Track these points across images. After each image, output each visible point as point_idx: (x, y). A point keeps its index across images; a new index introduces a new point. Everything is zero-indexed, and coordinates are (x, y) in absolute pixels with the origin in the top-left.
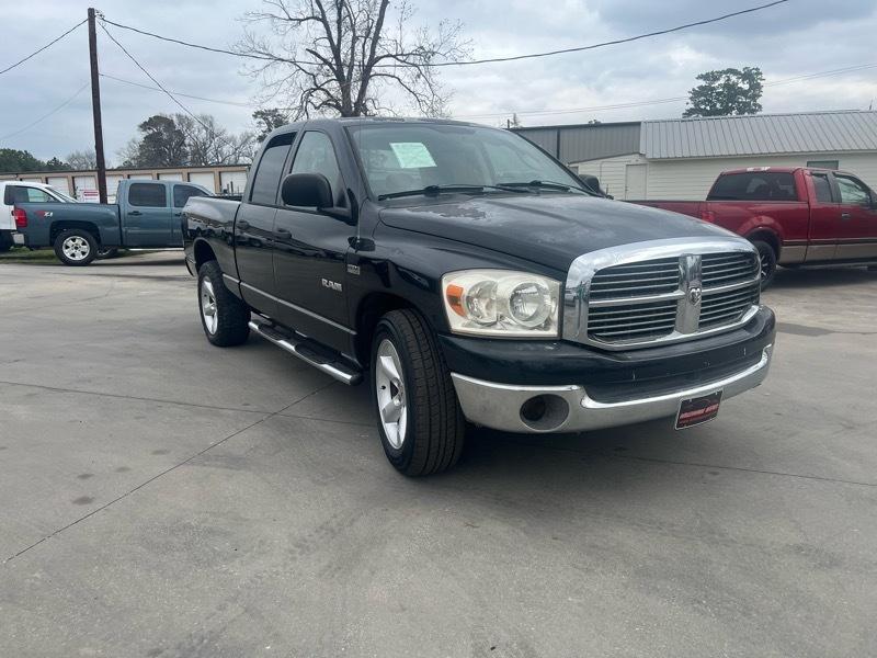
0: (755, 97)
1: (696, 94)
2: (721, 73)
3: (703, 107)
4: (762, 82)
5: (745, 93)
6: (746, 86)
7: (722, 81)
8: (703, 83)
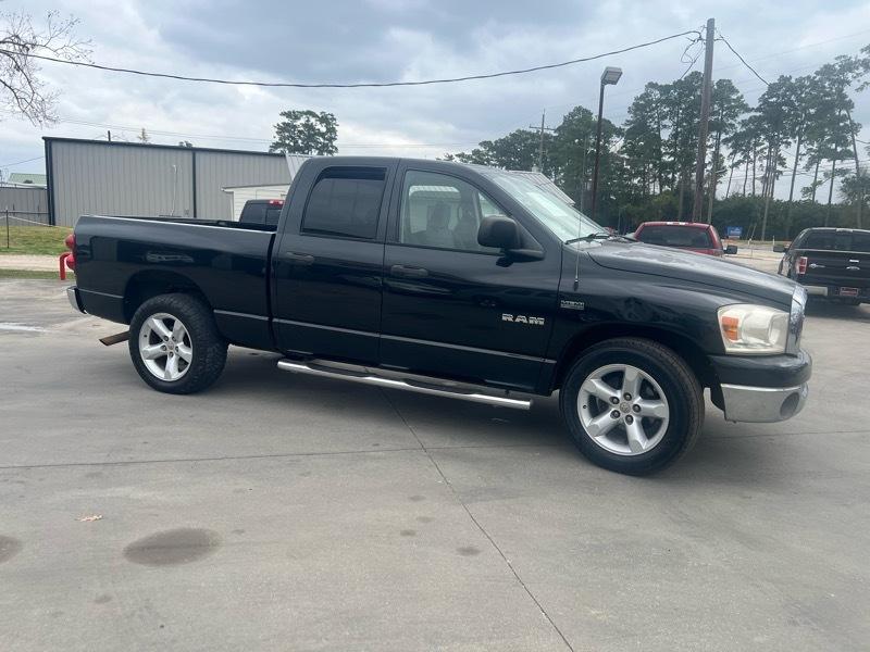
0: (331, 139)
1: (282, 129)
2: (302, 113)
3: (287, 142)
4: (337, 128)
5: (323, 135)
6: (323, 129)
7: (303, 120)
8: (287, 120)
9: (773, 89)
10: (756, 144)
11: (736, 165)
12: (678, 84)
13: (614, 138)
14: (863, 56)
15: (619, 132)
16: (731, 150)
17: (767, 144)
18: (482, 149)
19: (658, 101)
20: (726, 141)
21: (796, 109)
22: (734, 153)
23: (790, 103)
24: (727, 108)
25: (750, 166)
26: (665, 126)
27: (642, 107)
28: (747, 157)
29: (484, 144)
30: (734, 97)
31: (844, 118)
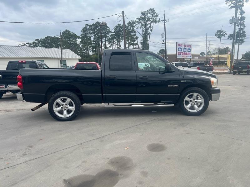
9: (117, 27)
10: (114, 41)
11: (110, 47)
12: (93, 25)
13: (78, 39)
14: (137, 20)
15: (79, 37)
16: (108, 43)
17: (116, 41)
18: (36, 42)
19: (89, 29)
20: (107, 40)
21: (122, 33)
22: (109, 44)
23: (121, 31)
24: (106, 32)
25: (113, 47)
26: (92, 36)
27: (85, 30)
28: (112, 45)
29: (36, 40)
30: (108, 29)
31: (134, 35)
